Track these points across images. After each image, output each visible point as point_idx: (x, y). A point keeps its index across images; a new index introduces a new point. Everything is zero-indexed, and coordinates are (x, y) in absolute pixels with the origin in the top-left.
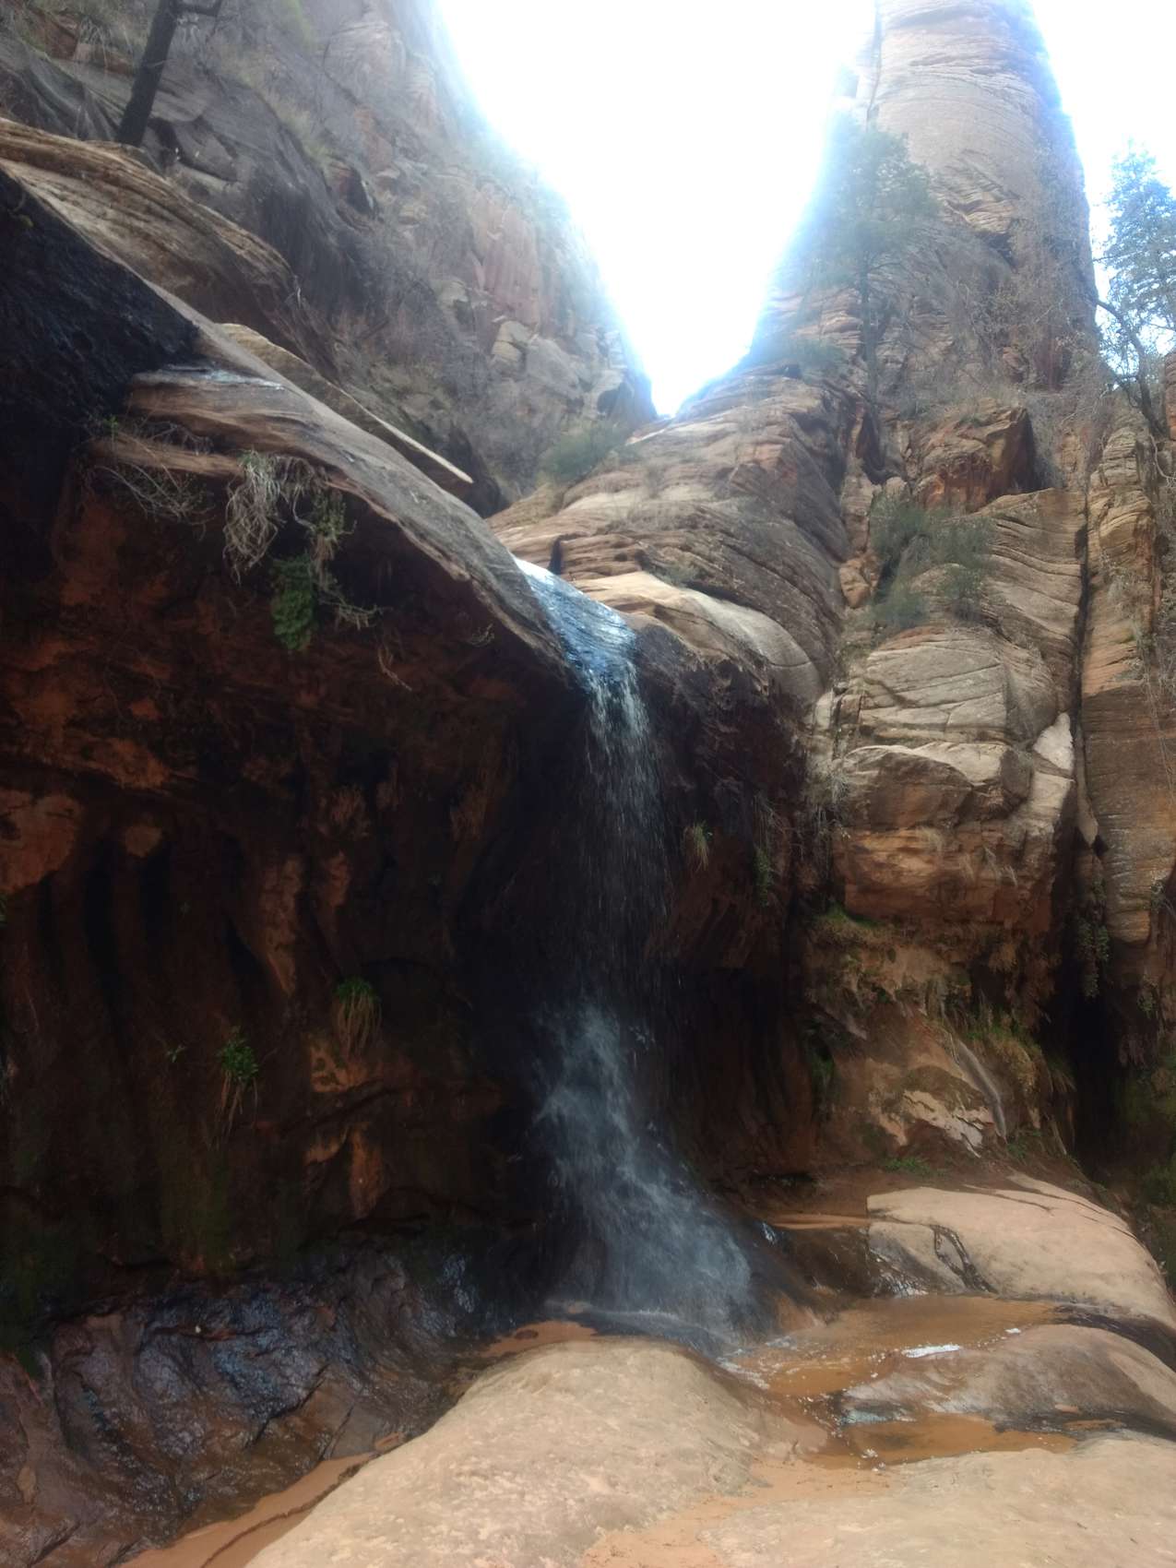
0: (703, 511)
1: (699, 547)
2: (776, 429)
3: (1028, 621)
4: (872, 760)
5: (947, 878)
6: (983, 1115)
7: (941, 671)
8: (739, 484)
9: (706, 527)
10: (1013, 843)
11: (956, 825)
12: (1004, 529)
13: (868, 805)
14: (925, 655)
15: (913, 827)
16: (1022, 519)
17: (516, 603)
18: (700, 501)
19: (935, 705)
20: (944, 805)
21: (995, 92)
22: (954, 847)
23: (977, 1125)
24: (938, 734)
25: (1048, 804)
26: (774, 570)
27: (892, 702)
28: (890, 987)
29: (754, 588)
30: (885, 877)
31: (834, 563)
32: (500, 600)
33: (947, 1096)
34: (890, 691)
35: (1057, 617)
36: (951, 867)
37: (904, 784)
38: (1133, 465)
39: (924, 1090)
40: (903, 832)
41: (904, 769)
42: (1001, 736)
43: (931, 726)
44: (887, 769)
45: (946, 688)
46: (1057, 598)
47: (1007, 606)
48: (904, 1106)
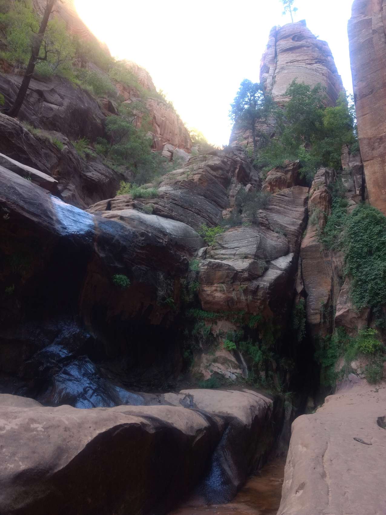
0: (166, 193)
1: (160, 203)
2: (201, 170)
3: (281, 226)
4: (205, 264)
5: (229, 299)
6: (239, 371)
7: (237, 238)
8: (182, 186)
9: (167, 198)
10: (252, 289)
11: (232, 283)
12: (278, 198)
13: (204, 277)
14: (232, 234)
15: (218, 283)
16: (286, 195)
17: (32, 209)
18: (168, 191)
19: (233, 248)
20: (227, 277)
21: (313, 70)
22: (231, 289)
23: (236, 374)
24: (232, 257)
25: (270, 278)
26: (191, 211)
27: (220, 248)
28: (215, 333)
29: (181, 215)
30: (210, 299)
31: (221, 209)
32: (23, 209)
33: (226, 365)
34: (220, 244)
35: (293, 224)
36: (230, 295)
37: (215, 271)
38: (324, 178)
39: (218, 363)
40: (216, 285)
41: (215, 266)
42: (253, 257)
43: (231, 254)
44: (210, 266)
45: (237, 243)
46: (295, 218)
47: (274, 221)
48: (211, 368)
